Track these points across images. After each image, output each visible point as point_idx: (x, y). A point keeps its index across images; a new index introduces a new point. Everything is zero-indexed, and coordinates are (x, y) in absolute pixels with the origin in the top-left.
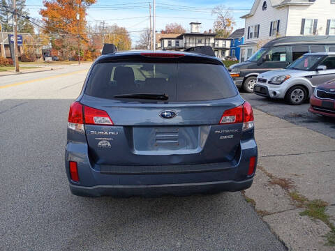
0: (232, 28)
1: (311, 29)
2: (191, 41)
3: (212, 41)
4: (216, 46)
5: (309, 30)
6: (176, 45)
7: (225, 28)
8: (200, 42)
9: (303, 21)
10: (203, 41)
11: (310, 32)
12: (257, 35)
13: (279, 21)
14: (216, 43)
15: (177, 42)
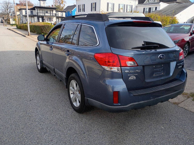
0: (64, 5)
1: (111, 8)
2: (41, 12)
3: (54, 12)
4: (57, 16)
5: (110, 9)
6: (31, 13)
7: (60, 5)
8: (47, 12)
9: (108, 4)
10: (49, 12)
11: (111, 11)
12: (84, 10)
13: (96, 3)
14: (57, 14)
15: (32, 12)
